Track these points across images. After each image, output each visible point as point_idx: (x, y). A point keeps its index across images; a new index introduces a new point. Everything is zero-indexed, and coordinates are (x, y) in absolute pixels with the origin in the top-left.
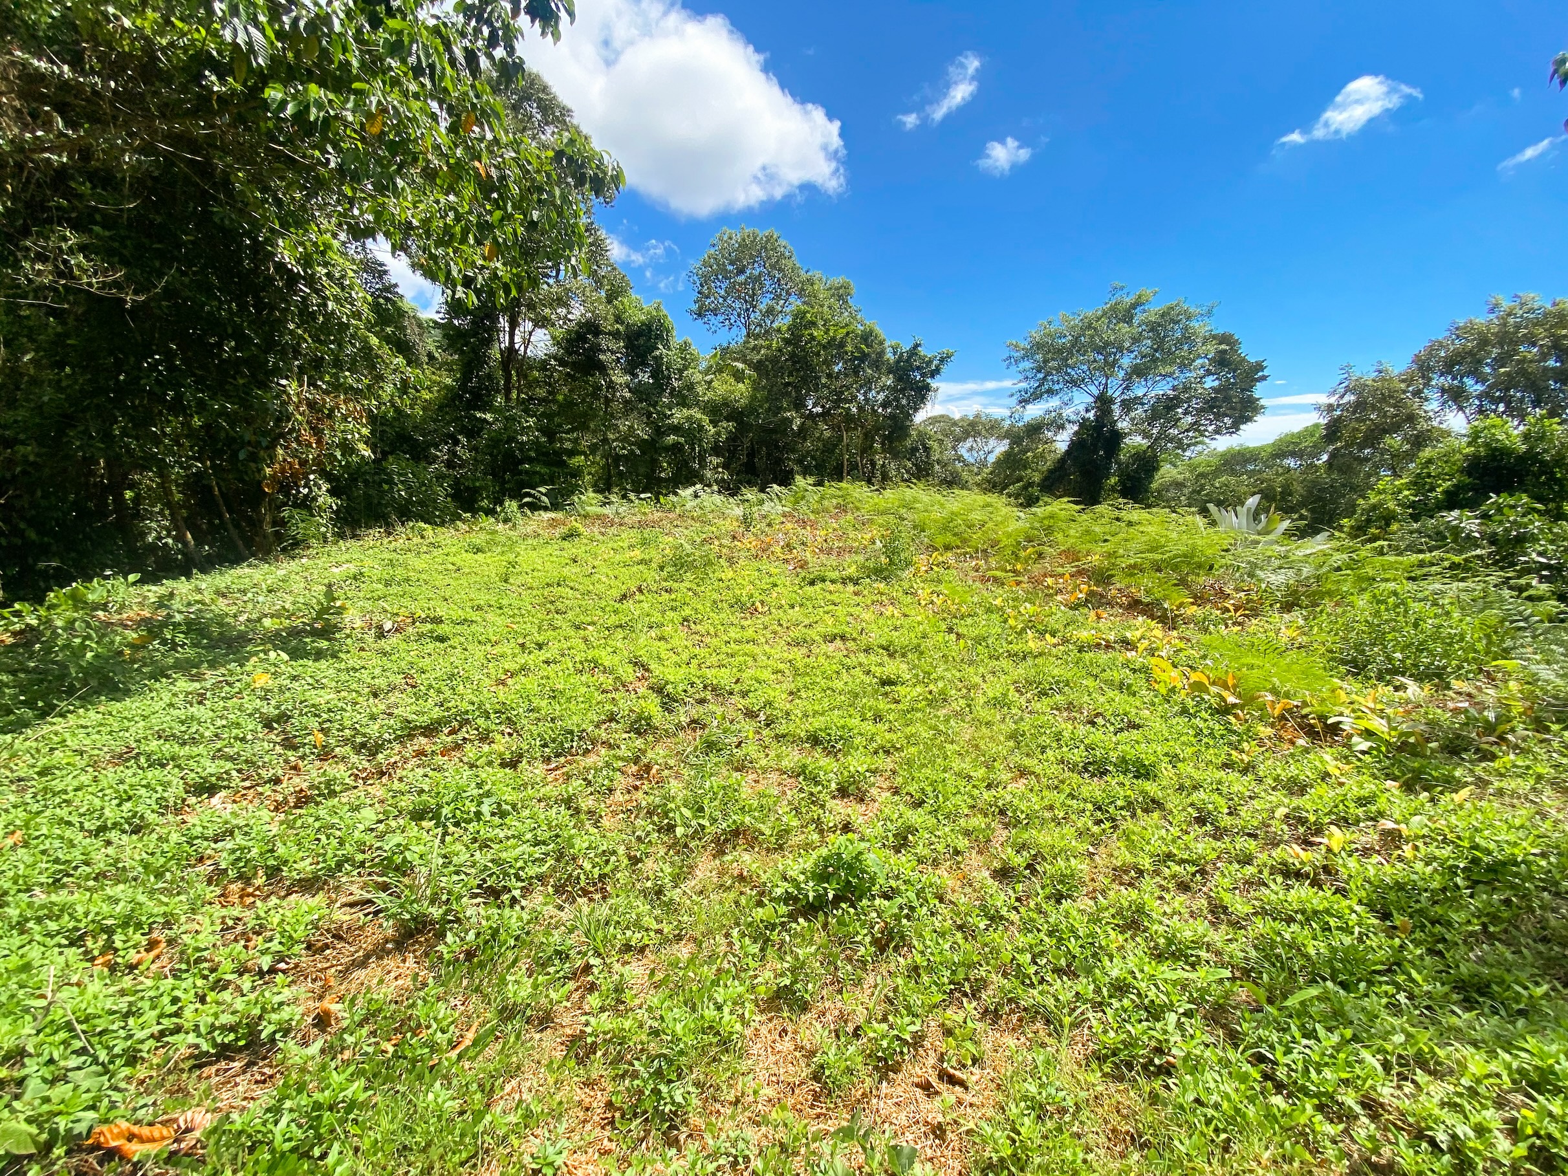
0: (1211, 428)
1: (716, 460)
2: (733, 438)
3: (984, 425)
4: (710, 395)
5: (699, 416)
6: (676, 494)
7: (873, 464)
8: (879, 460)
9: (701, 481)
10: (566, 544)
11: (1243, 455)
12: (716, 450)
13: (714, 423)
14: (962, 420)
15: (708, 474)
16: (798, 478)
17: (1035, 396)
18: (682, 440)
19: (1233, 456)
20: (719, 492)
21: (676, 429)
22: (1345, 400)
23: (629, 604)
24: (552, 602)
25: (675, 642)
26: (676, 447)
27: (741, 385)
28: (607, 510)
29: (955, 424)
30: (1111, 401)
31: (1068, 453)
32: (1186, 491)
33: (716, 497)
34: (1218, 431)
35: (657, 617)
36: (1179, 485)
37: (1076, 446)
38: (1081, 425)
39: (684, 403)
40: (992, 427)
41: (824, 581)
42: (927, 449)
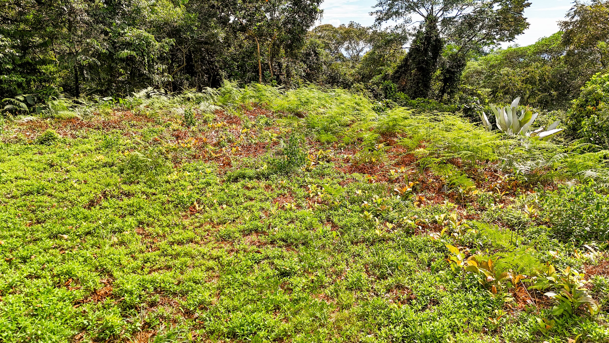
0: (497, 37)
1: (162, 67)
2: (173, 51)
3: (355, 33)
4: (153, 17)
5: (146, 34)
6: (132, 95)
7: (280, 65)
8: (284, 62)
9: (151, 84)
10: (44, 148)
11: (517, 52)
12: (162, 59)
13: (158, 39)
14: (341, 27)
15: (156, 78)
16: (226, 81)
17: (388, 16)
18: (134, 53)
19: (511, 53)
20: (166, 94)
21: (128, 45)
22: (574, 20)
23: (95, 211)
24: (33, 212)
25: (133, 247)
26: (130, 59)
27: (178, 9)
28: (77, 113)
29: (336, 31)
30: (436, 20)
31: (410, 54)
32: (483, 77)
33: (163, 98)
34: (501, 39)
35: (119, 223)
36: (479, 73)
37: (414, 50)
38: (417, 37)
39: (133, 24)
40: (361, 34)
41: (244, 177)
42: (316, 54)
